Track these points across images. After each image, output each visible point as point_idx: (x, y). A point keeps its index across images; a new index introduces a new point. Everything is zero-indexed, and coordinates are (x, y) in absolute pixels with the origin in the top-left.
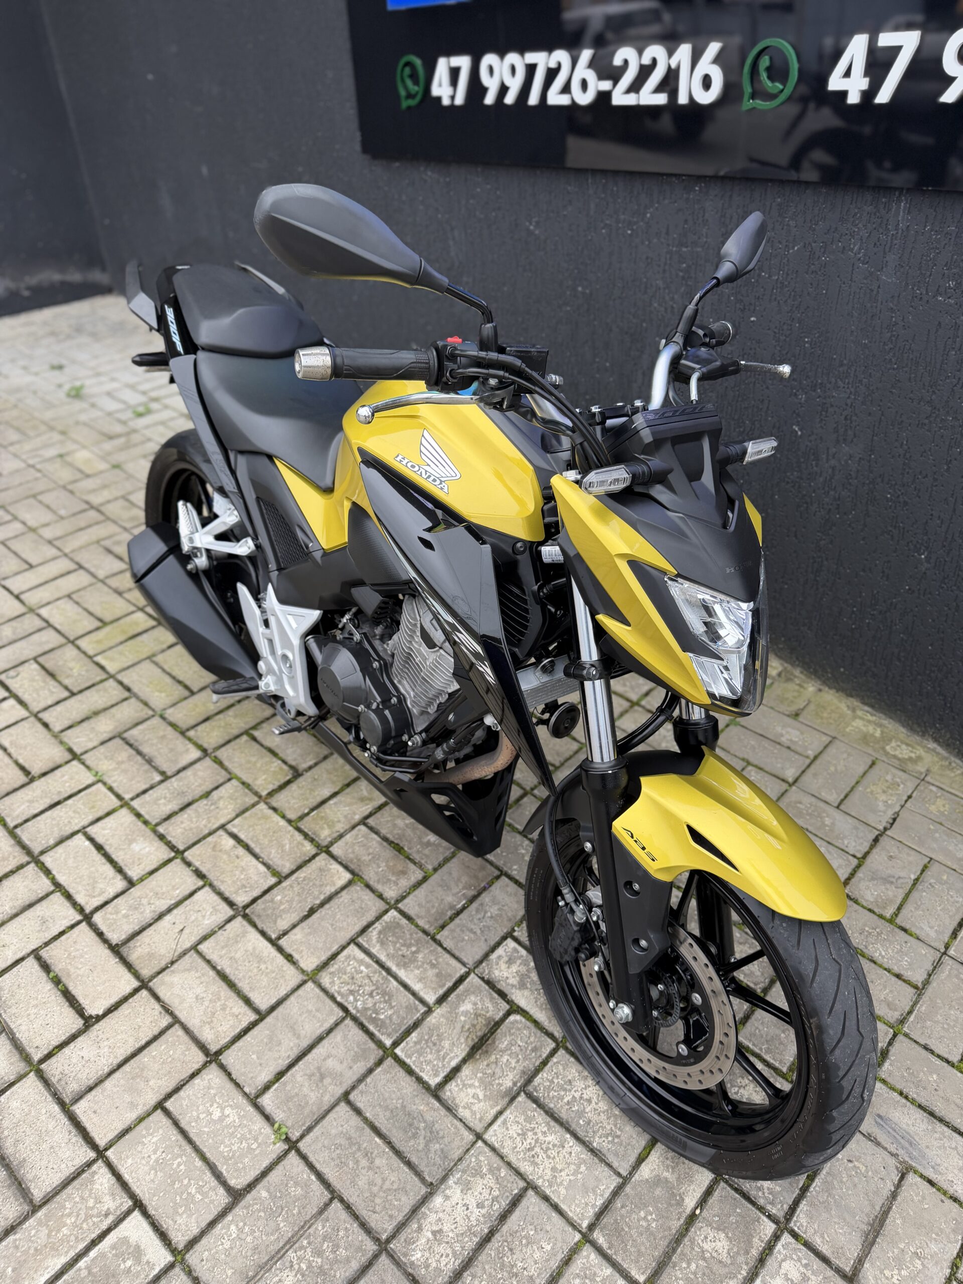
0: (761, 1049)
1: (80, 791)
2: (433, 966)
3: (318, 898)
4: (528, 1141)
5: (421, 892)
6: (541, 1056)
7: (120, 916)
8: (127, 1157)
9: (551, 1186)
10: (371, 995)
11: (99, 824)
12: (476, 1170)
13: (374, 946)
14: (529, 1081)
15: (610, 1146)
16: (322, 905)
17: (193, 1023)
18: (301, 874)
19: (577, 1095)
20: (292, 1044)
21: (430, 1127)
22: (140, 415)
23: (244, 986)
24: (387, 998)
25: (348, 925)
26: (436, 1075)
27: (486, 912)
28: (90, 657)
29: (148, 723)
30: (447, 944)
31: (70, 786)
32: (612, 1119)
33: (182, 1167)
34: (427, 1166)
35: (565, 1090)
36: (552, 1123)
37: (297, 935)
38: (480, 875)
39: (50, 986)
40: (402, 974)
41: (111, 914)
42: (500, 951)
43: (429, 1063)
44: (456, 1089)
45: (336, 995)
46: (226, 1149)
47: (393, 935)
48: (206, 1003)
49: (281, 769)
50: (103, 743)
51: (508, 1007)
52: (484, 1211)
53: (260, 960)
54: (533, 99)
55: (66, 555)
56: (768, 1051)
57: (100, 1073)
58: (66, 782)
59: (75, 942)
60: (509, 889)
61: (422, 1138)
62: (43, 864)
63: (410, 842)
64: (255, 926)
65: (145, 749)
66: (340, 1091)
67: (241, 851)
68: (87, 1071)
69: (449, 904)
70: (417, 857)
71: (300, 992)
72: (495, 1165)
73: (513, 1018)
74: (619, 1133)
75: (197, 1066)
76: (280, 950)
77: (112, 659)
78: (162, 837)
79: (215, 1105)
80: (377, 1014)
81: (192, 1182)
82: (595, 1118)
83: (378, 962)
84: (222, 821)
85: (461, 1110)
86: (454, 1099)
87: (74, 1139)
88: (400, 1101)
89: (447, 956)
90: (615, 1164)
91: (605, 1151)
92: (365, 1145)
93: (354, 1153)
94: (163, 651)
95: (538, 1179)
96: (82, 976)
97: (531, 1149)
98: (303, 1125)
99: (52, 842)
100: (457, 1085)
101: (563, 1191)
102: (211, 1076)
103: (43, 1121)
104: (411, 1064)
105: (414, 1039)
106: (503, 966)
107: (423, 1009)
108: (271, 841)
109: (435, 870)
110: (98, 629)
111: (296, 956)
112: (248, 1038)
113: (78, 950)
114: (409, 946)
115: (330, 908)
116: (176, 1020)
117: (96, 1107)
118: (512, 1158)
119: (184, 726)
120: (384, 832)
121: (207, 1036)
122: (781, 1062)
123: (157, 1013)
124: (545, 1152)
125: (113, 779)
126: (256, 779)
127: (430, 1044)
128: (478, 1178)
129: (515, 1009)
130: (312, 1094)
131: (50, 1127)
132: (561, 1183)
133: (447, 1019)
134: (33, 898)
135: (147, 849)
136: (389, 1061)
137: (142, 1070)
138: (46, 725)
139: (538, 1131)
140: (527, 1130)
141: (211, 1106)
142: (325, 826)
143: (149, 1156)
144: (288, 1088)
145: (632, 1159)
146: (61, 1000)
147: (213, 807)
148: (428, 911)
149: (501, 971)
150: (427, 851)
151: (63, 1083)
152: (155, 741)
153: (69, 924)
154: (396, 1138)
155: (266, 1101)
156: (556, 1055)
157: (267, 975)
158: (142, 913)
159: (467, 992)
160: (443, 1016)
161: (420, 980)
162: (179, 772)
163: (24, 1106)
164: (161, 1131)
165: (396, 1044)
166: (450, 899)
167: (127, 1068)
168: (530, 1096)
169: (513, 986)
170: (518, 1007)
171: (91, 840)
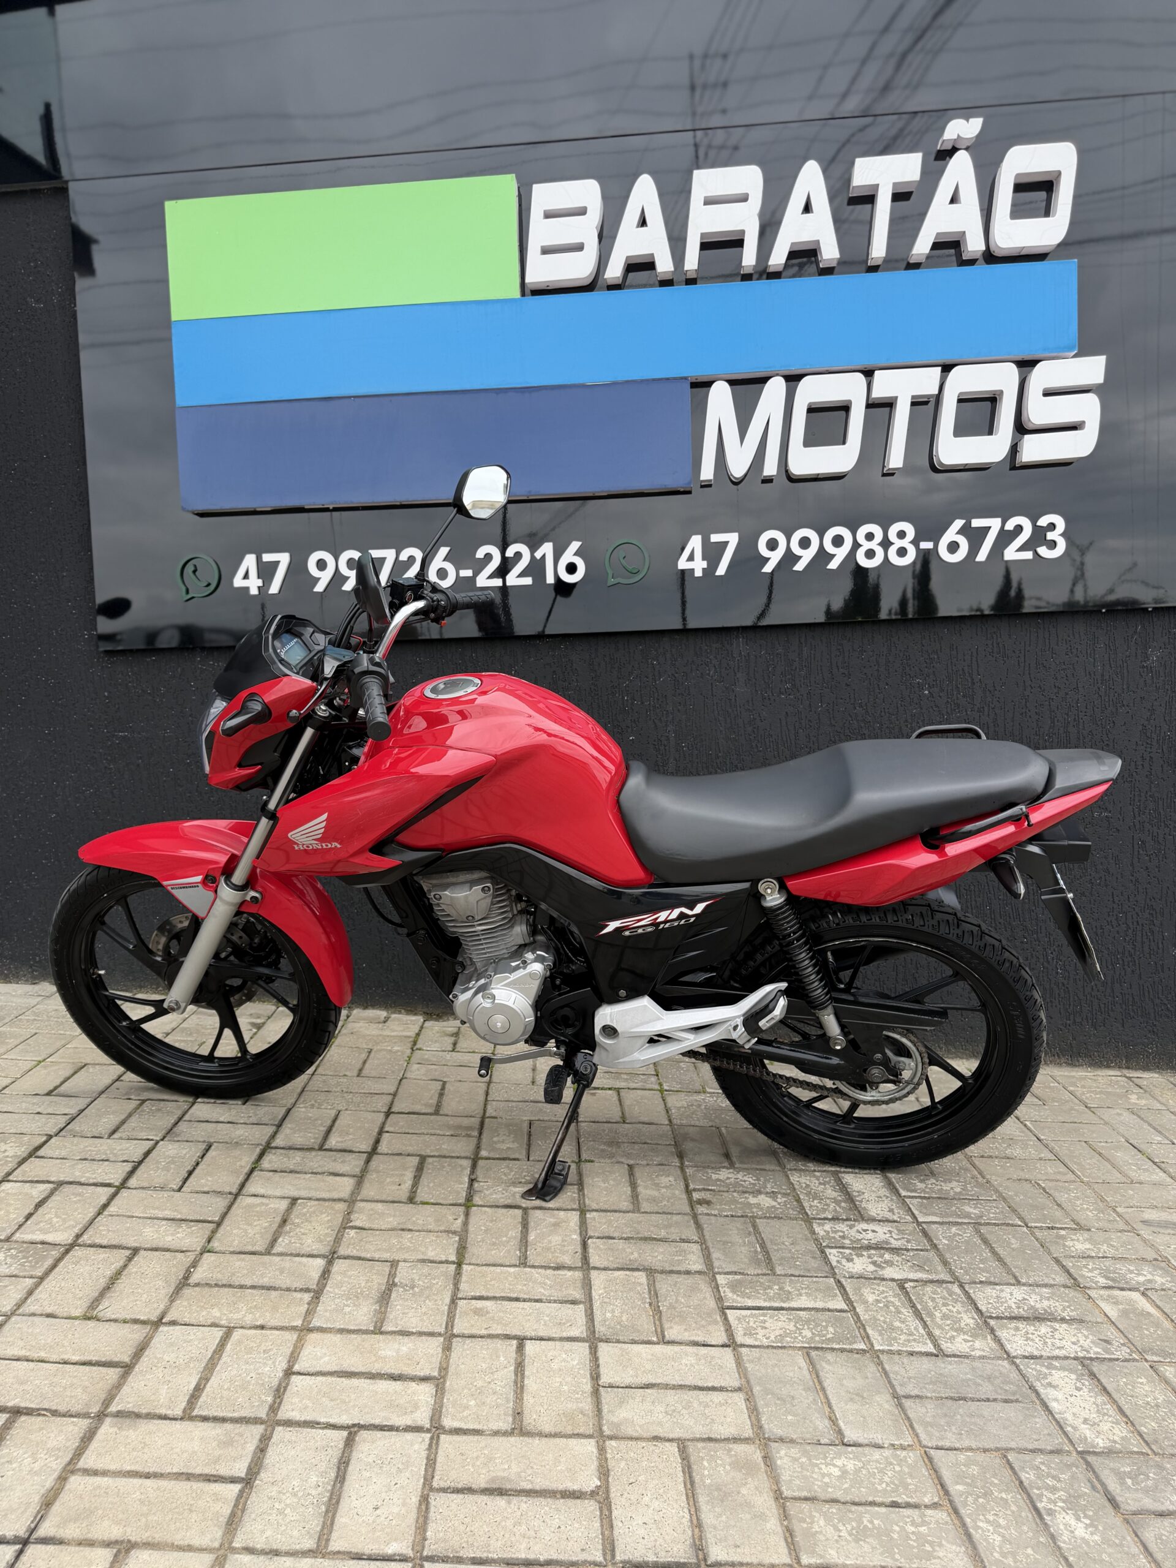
1: (221, 1346)
2: (808, 1289)
3: (644, 1298)
5: (717, 1255)
6: (960, 1295)
7: (473, 1409)
8: (824, 1551)
10: (799, 1328)
11: (303, 1358)
12: (1042, 1374)
13: (745, 1302)
14: (979, 1312)
15: (1075, 1313)
16: (655, 1300)
17: (698, 1430)
18: (598, 1290)
19: (1015, 1300)
20: (802, 1391)
21: (974, 1373)
23: (692, 1382)
24: (811, 1323)
25: (700, 1301)
26: (924, 1344)
27: (784, 1244)
29: (204, 1262)
30: (792, 1273)
32: (1051, 1300)
33: (876, 1522)
34: (1016, 1394)
35: (1004, 1302)
36: (1030, 1322)
37: (673, 1327)
38: (739, 1226)
39: (501, 1500)
40: (795, 1304)
41: (460, 1412)
42: (832, 1258)
43: (908, 1341)
44: (949, 1344)
45: (773, 1344)
46: (884, 1486)
47: (746, 1288)
48: (684, 1412)
49: (436, 1237)
50: (173, 1299)
51: (895, 1283)
52: (1086, 1390)
53: (673, 1358)
57: (685, 1521)
59: (461, 1454)
60: (773, 1224)
61: (982, 1383)
62: (292, 1421)
63: (650, 1231)
64: (624, 1342)
65: (245, 1282)
66: (887, 1396)
67: (511, 1304)
68: (670, 1530)
69: (750, 1252)
70: (674, 1237)
71: (745, 1359)
72: (1046, 1364)
73: (907, 1286)
75: (759, 1454)
76: (677, 1343)
78: (403, 1333)
80: (824, 1336)
81: (901, 1524)
83: (766, 1308)
84: (448, 1293)
85: (973, 1353)
86: (958, 1350)
88: (933, 1373)
89: (804, 1278)
90: (1094, 1319)
91: (1077, 1317)
92: (960, 1411)
93: (964, 1420)
96: (523, 1471)
97: (1045, 1342)
98: (904, 1432)
99: (268, 1398)
100: (946, 1342)
101: (1098, 1350)
104: (900, 1349)
105: (874, 1334)
106: (851, 1265)
107: (849, 1315)
108: (526, 1285)
109: (702, 1237)
111: (698, 1339)
112: (763, 1409)
114: (770, 1287)
116: (680, 1441)
117: (731, 1542)
118: (1046, 1354)
119: (258, 1248)
120: (613, 1235)
121: (726, 1431)
123: (651, 1447)
124: (1054, 1338)
125: (247, 1319)
126: (424, 1253)
127: (890, 1331)
128: (1050, 1377)
129: (900, 1282)
130: (873, 1410)
132: (1090, 1347)
133: (872, 1311)
134: (335, 1452)
135: (404, 1348)
136: (884, 1357)
137: (719, 1489)
138: (52, 1316)
139: (1031, 1331)
140: (1025, 1335)
141: (820, 1469)
142: (557, 1253)
143: (839, 1536)
144: (852, 1419)
146: (537, 1501)
147: (416, 1289)
148: (743, 1263)
149: (854, 1268)
150: (674, 1231)
152: (244, 1272)
153: (425, 1446)
154: (968, 1393)
155: (852, 1436)
156: (966, 1289)
157: (697, 1364)
158: (494, 1393)
159: (857, 1290)
160: (867, 1311)
161: (815, 1300)
162: (323, 1282)
164: (816, 1513)
165: (869, 1344)
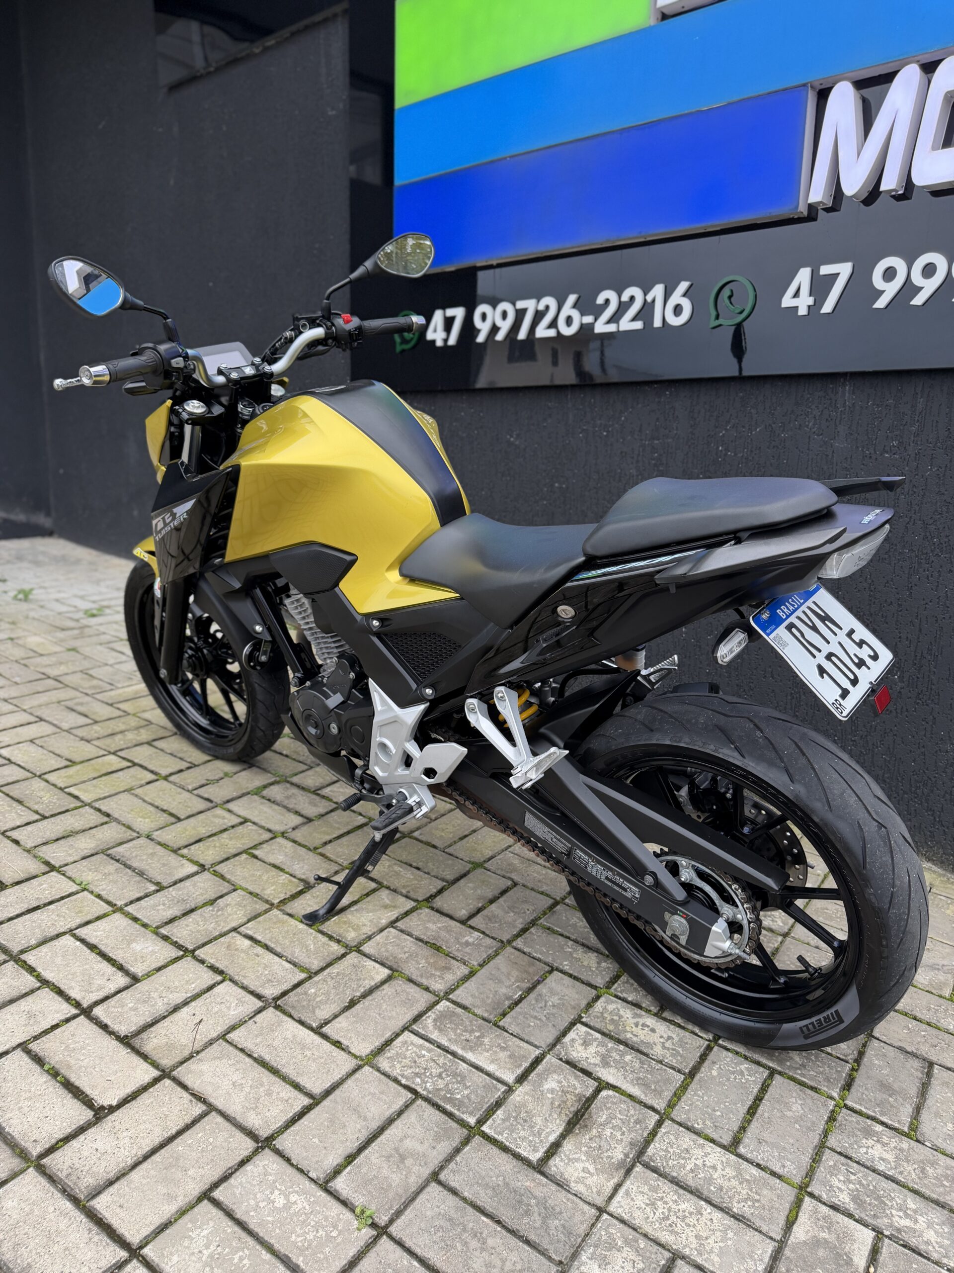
0: (875, 1112)
1: (62, 898)
2: (503, 1049)
3: (357, 990)
4: (660, 1211)
5: (471, 984)
6: (646, 1127)
7: (126, 1009)
8: (171, 1254)
9: (700, 1254)
10: (440, 1076)
11: (90, 926)
12: (610, 1244)
13: (432, 1033)
14: (642, 1152)
15: (752, 1211)
16: (364, 996)
17: (234, 1108)
18: (334, 970)
19: (699, 1162)
20: (359, 1126)
21: (542, 1202)
22: (93, 616)
23: (289, 1071)
24: (459, 1079)
25: (397, 1014)
26: (535, 1150)
27: (546, 1002)
28: (61, 789)
29: (134, 842)
30: (513, 1029)
31: (50, 893)
32: (745, 1183)
33: (246, 1261)
34: (551, 1243)
35: (684, 1158)
36: (681, 1191)
37: (342, 1023)
38: (531, 970)
39: (45, 1078)
40: (470, 1056)
41: (115, 1007)
42: (572, 1035)
43: (523, 1139)
44: (562, 1164)
45: (400, 1078)
46: (300, 1239)
47: (450, 1023)
48: (247, 1089)
49: (290, 881)
50: (84, 858)
51: (596, 1084)
53: (303, 1047)
54: (522, 335)
55: (25, 711)
56: (883, 1113)
57: (122, 1165)
58: (45, 890)
59: (73, 1035)
60: (564, 982)
61: (536, 1215)
62: (25, 962)
63: (447, 942)
64: (291, 1016)
65: (135, 864)
66: (426, 1172)
67: (260, 950)
68: (104, 1164)
69: (505, 995)
70: (459, 955)
71: (357, 1075)
72: (631, 1237)
73: (604, 1093)
74: (757, 1197)
75: (246, 1153)
76: (325, 1037)
77: (86, 791)
78: (165, 938)
79: (277, 1192)
80: (451, 1094)
82: (726, 1184)
83: (439, 1046)
84: (234, 924)
85: (572, 1185)
86: (562, 1174)
87: (96, 1239)
88: (501, 1178)
89: (515, 1039)
90: (765, 1229)
91: (748, 1215)
92: (471, 1225)
93: (460, 1235)
94: (141, 786)
95: (684, 1248)
96: (86, 1068)
97: (666, 1218)
98: (391, 1208)
99: (33, 942)
100: (562, 1160)
101: (716, 1259)
102: (266, 1162)
103: (51, 1220)
104: (504, 1141)
105: (500, 1116)
106: (580, 1048)
107: (503, 1088)
108: (292, 942)
109: (481, 966)
110: (66, 767)
111: (345, 1042)
112: (305, 1121)
113: (78, 1042)
114: (472, 1032)
115: (374, 999)
116: (211, 1108)
117: (122, 1201)
118: (648, 1229)
119: (175, 846)
120: (416, 933)
121: (253, 1121)
122: (899, 1122)
123: (186, 1101)
124: (683, 1220)
125: (101, 888)
126: (263, 889)
127: (521, 1121)
128: (614, 1251)
129: (603, 1085)
130: (394, 1176)
131: (62, 1226)
132: (711, 1251)
133: (533, 1096)
134: (15, 994)
135: (150, 949)
136: (477, 1139)
137: (177, 1159)
138: (17, 842)
139: (668, 1200)
140: (655, 1199)
141: (272, 1193)
142: (350, 929)
143: (200, 1252)
144: (364, 1170)
145: (782, 1221)
146: (62, 1091)
147: (220, 913)
148: (483, 1001)
149: (578, 1052)
150: (468, 950)
151: (74, 1178)
152: (144, 857)
153: (63, 1017)
154: (505, 1215)
155: (340, 1184)
156: (663, 1126)
157: (314, 1060)
158: (153, 1005)
159: (548, 1071)
160: (526, 1093)
161: (492, 1062)
162: (175, 883)
163: (23, 1205)
164: (211, 1224)
165: (481, 1122)
166: (503, 990)
167: (156, 1158)
168: (647, 1166)
169: (596, 1065)
170: (607, 1083)
171: (83, 941)
